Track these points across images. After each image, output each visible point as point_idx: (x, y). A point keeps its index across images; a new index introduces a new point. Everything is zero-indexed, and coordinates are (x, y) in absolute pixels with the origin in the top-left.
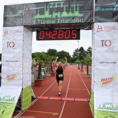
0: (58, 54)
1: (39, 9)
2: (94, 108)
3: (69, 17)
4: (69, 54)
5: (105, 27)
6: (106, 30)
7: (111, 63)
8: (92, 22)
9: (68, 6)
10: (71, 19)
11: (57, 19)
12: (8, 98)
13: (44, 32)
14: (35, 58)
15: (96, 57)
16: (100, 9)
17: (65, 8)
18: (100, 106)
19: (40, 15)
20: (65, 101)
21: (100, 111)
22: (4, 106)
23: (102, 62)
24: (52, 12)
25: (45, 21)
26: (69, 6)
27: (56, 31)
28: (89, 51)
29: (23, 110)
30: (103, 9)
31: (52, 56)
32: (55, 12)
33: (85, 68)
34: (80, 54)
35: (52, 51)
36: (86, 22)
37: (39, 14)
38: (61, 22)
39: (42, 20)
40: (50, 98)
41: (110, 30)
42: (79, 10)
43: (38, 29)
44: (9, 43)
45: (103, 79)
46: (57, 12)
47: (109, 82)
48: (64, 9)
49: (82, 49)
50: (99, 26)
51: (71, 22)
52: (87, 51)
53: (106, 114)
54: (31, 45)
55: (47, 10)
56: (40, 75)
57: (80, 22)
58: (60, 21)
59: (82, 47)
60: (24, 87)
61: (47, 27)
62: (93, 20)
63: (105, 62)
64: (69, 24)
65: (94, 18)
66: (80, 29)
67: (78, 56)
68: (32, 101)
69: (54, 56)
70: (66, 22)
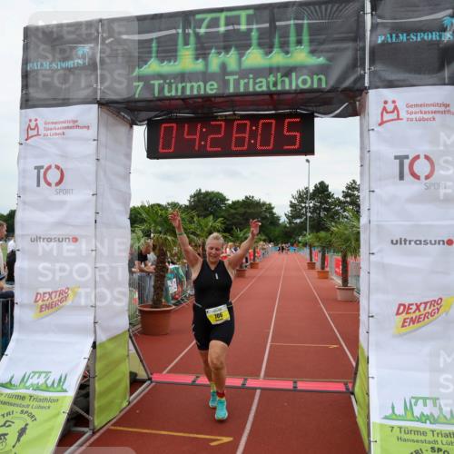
0: (233, 211)
1: (156, 38)
3: (271, 70)
4: (273, 208)
5: (412, 106)
6: (413, 116)
7: (435, 244)
8: (358, 86)
9: (267, 25)
10: (279, 75)
12: (42, 381)
13: (174, 125)
14: (143, 227)
15: (376, 219)
16: (391, 37)
17: (254, 34)
18: (393, 408)
19: (162, 61)
20: (258, 392)
21: (392, 428)
22: (25, 410)
23: (401, 239)
24: (207, 52)
25: (180, 86)
26: (270, 25)
27: (223, 123)
28: (348, 199)
29: (96, 424)
30: (403, 37)
31: (206, 219)
32: (217, 48)
33: (334, 265)
34: (315, 209)
35: (208, 198)
36: (337, 88)
37: (157, 57)
38: (242, 90)
39: (168, 81)
40: (199, 379)
41: (430, 116)
42: (311, 41)
43: (153, 114)
44: (42, 171)
45: (404, 306)
46: (227, 49)
48: (250, 39)
49: (322, 190)
50: (386, 102)
52: (342, 199)
53: (417, 441)
54: (126, 176)
55: (186, 43)
56: (162, 291)
59: (322, 184)
60: (102, 338)
61: (187, 108)
62: (362, 77)
63: (410, 241)
64: (271, 94)
65: (367, 71)
66: (316, 114)
67: (306, 219)
68: (132, 392)
69: (216, 218)
70: (260, 87)
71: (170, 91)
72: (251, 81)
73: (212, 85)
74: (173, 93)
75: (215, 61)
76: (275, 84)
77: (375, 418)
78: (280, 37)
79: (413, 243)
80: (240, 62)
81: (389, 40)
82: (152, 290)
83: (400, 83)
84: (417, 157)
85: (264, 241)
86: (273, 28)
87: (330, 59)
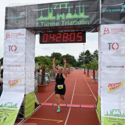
2: (101, 115)
4: (74, 57)
5: (112, 29)
6: (113, 32)
7: (119, 67)
8: (98, 24)
10: (76, 21)
11: (62, 21)
13: (47, 34)
14: (38, 63)
15: (103, 60)
18: (107, 112)
20: (70, 108)
21: (107, 118)
22: (6, 113)
23: (109, 66)
24: (56, 14)
27: (61, 34)
28: (95, 55)
29: (25, 117)
30: (110, 10)
32: (59, 13)
33: (91, 73)
34: (86, 58)
35: (56, 54)
36: (92, 24)
37: (42, 16)
39: (45, 22)
40: (54, 104)
41: (118, 32)
42: (85, 11)
43: (41, 31)
44: (11, 47)
45: (110, 84)
46: (62, 13)
47: (116, 87)
48: (68, 11)
49: (88, 52)
51: (76, 24)
52: (93, 55)
53: (114, 122)
54: (34, 48)
55: (50, 12)
56: (44, 80)
58: (64, 23)
59: (88, 50)
60: (27, 93)
61: (51, 30)
63: (112, 66)
64: (74, 26)
65: (100, 20)
66: (86, 31)
67: (83, 60)
69: (59, 60)
70: (71, 24)
71: (46, 25)
75: (58, 17)
78: (76, 10)
79: (113, 67)
80: (65, 17)
81: (106, 11)
82: (41, 80)
83: (109, 23)
84: (114, 43)
85: (72, 66)
86: (74, 8)
87: (90, 16)
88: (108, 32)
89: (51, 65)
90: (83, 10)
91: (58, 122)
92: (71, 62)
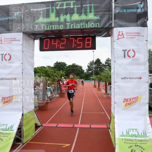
0: (68, 69)
2: (115, 136)
3: (81, 21)
4: (82, 67)
5: (128, 33)
6: (128, 37)
8: (110, 27)
9: (80, 6)
10: (84, 23)
11: (66, 24)
12: (5, 127)
13: (49, 40)
14: (38, 75)
15: (116, 71)
16: (121, 11)
17: (76, 9)
18: (123, 133)
20: (78, 129)
21: (123, 139)
23: (125, 77)
25: (51, 26)
28: (107, 64)
29: (24, 141)
30: (125, 11)
31: (60, 71)
32: (63, 14)
33: (102, 86)
34: (96, 68)
35: (60, 64)
36: (103, 27)
38: (72, 28)
39: (47, 25)
40: (58, 125)
43: (42, 36)
45: (126, 99)
46: (66, 14)
47: (133, 102)
48: (74, 11)
49: (98, 61)
50: (119, 32)
51: (84, 27)
52: (105, 64)
53: (131, 143)
54: (33, 57)
55: (53, 12)
57: (96, 27)
58: (70, 25)
59: (98, 59)
60: (25, 112)
61: (53, 34)
62: (112, 24)
64: (81, 29)
65: (113, 22)
66: (96, 36)
67: (93, 71)
68: (36, 130)
69: (63, 71)
70: (78, 27)
71: (47, 28)
72: (75, 25)
73: (61, 26)
74: (48, 29)
75: (62, 18)
76: (83, 26)
77: (117, 136)
78: (84, 10)
79: (128, 79)
80: (71, 18)
83: (124, 26)
84: (130, 50)
85: (79, 78)
86: (82, 7)
87: (102, 17)
88: (122, 36)
89: (54, 77)
90: (93, 10)
91: (63, 147)
92: (78, 73)
